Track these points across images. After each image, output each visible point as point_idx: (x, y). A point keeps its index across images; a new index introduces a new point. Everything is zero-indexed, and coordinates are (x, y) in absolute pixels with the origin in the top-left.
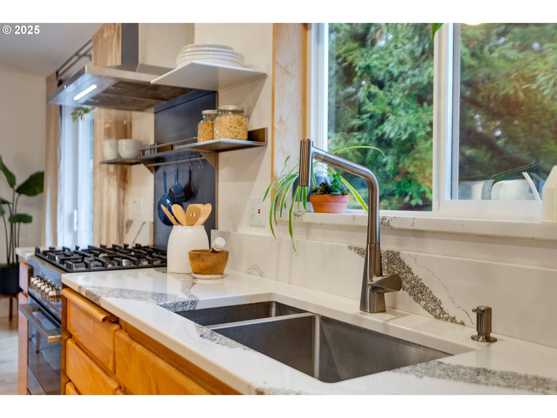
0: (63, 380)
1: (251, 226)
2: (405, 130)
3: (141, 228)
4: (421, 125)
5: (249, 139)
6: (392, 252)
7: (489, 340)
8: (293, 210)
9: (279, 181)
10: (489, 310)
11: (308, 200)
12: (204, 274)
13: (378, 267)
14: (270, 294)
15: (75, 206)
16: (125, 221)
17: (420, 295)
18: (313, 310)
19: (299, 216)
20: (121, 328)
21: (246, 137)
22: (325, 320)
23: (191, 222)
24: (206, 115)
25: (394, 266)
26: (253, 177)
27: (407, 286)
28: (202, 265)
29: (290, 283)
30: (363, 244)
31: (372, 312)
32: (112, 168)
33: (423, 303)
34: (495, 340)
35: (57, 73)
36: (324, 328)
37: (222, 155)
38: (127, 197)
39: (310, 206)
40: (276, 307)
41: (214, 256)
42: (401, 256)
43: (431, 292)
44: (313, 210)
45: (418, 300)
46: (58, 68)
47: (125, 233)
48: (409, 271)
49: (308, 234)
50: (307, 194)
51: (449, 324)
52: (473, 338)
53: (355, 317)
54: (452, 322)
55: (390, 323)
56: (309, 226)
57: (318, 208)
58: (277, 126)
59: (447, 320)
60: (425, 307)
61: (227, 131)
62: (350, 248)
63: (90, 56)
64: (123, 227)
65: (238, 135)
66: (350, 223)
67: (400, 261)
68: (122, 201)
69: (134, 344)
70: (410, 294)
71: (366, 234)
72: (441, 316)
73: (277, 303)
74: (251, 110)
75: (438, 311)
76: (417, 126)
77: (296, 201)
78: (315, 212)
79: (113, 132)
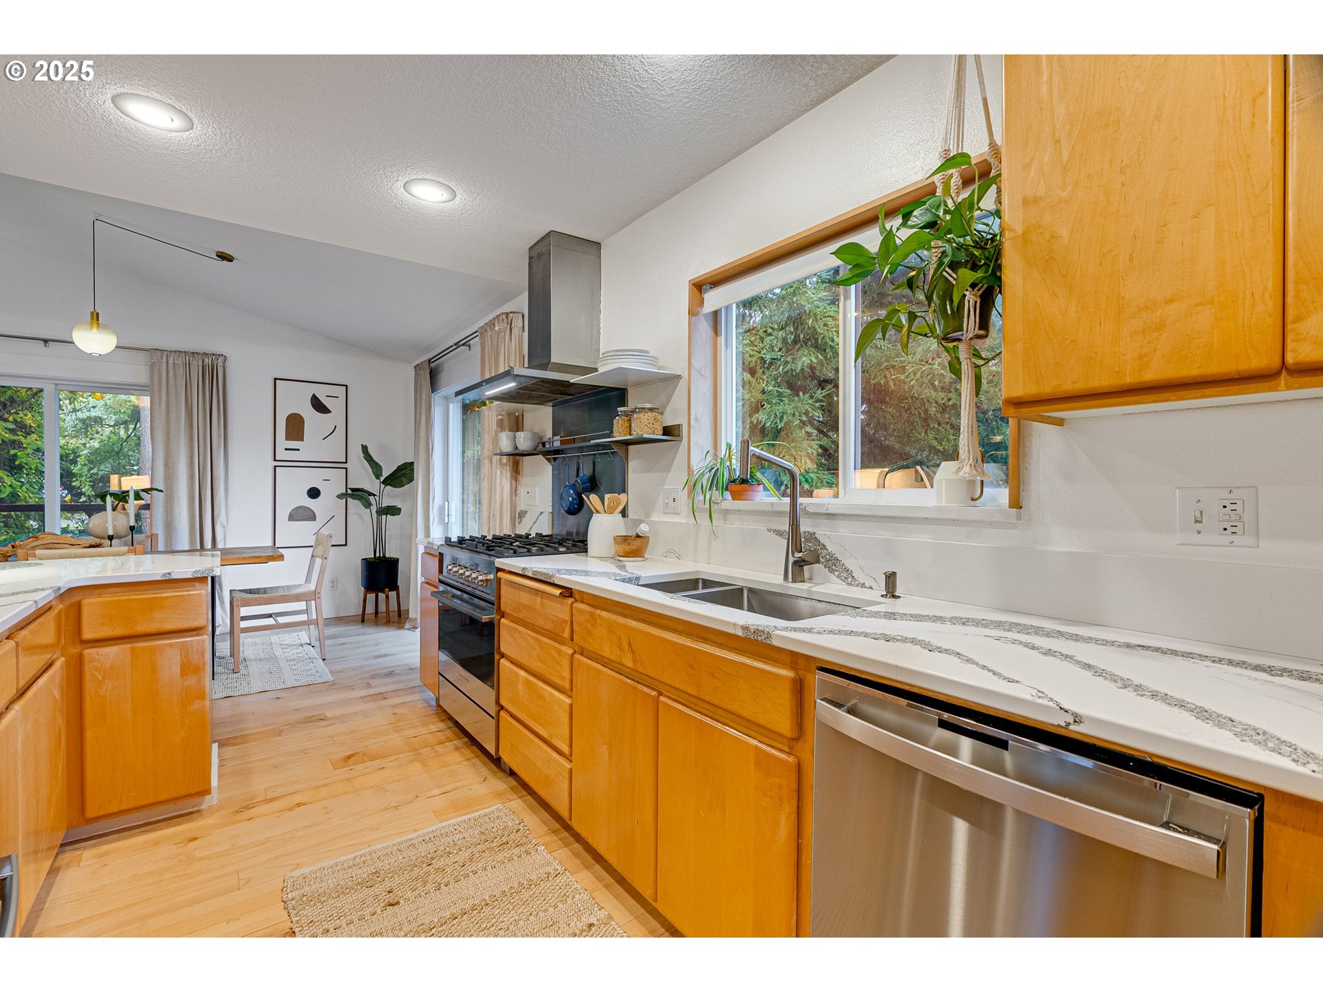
0: (497, 657)
1: (665, 513)
2: (782, 418)
3: (538, 518)
4: (797, 414)
5: (664, 434)
6: (808, 532)
7: (894, 596)
8: (713, 498)
9: (695, 472)
10: (894, 574)
11: (727, 489)
12: (629, 557)
13: (798, 545)
14: (697, 572)
15: (446, 497)
16: (518, 511)
17: (834, 567)
18: (741, 584)
19: (717, 504)
20: (576, 601)
21: (661, 432)
22: (751, 590)
23: (610, 511)
24: (621, 411)
25: (810, 544)
26: (668, 469)
27: (823, 560)
28: (628, 548)
29: (708, 564)
30: (785, 527)
31: (794, 581)
32: (505, 459)
33: (836, 573)
34: (899, 597)
35: (430, 361)
36: (751, 598)
37: (631, 448)
38: (519, 488)
39: (728, 495)
40: (703, 583)
41: (639, 540)
42: (816, 535)
43: (843, 564)
44: (731, 499)
45: (832, 571)
46: (431, 357)
47: (517, 523)
48: (824, 547)
49: (725, 519)
50: (725, 485)
51: (859, 589)
52: (882, 596)
53: (780, 586)
54: (862, 587)
55: (813, 589)
56: (726, 512)
57: (736, 496)
58: (692, 423)
59: (857, 586)
60: (838, 577)
61: (646, 427)
62: (769, 530)
63: (469, 346)
64: (515, 517)
65: (656, 431)
66: (769, 508)
67: (816, 539)
68: (514, 492)
69: (598, 612)
70: (825, 567)
71: (788, 519)
72: (853, 583)
73: (703, 579)
74: (665, 406)
75: (850, 579)
76: (794, 415)
77: (717, 490)
78: (733, 499)
79: (506, 423)
